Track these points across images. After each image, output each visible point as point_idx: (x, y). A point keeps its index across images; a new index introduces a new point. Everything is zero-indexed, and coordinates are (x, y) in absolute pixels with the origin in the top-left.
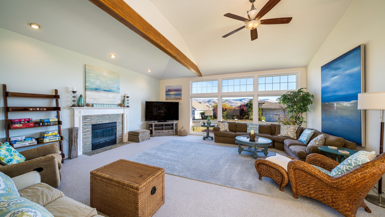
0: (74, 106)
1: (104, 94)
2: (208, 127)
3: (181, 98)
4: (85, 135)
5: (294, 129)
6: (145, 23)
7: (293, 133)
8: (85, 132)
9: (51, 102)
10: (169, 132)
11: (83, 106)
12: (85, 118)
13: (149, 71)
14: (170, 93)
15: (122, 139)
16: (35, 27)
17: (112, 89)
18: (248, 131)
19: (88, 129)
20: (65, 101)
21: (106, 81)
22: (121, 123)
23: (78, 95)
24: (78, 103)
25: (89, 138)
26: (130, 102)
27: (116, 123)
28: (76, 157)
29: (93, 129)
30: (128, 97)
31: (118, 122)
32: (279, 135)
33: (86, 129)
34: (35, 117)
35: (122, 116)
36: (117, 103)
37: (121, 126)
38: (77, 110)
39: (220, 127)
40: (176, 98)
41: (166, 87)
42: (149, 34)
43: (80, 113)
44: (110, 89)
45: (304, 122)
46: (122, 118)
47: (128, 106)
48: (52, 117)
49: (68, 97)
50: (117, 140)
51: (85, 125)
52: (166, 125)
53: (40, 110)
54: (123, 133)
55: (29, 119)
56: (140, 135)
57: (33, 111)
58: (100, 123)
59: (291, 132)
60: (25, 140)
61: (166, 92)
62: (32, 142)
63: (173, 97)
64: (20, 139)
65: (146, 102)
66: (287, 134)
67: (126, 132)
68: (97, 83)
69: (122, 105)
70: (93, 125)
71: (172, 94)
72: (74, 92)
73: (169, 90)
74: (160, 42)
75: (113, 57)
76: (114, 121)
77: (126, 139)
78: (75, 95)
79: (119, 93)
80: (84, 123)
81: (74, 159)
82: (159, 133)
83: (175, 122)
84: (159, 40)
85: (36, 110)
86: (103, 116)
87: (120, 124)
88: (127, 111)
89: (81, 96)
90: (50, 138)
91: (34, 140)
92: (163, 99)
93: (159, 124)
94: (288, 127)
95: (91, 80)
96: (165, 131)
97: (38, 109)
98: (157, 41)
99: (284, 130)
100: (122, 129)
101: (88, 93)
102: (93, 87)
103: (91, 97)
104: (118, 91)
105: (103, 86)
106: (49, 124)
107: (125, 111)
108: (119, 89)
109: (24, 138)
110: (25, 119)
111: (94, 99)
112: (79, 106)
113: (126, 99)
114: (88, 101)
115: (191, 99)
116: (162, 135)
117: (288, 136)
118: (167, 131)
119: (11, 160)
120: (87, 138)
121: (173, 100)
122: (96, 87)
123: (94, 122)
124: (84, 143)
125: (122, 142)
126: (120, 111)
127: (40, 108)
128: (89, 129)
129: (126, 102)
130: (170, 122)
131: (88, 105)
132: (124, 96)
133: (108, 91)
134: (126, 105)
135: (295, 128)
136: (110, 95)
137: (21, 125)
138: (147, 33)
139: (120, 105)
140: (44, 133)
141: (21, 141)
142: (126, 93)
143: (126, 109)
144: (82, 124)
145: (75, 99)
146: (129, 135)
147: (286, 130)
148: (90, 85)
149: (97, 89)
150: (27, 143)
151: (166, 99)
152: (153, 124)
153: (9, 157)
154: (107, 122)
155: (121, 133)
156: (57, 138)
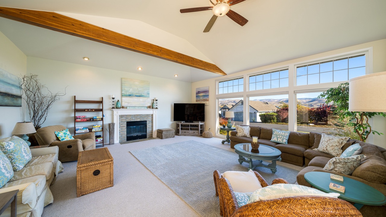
0: (113, 108)
1: (136, 99)
2: (228, 130)
3: (208, 99)
4: (121, 129)
5: (339, 143)
6: (132, 40)
7: (336, 148)
8: (122, 127)
9: (99, 106)
10: (194, 133)
11: (120, 108)
12: (121, 116)
13: (176, 76)
14: (199, 95)
15: (152, 135)
16: (86, 59)
17: (143, 94)
18: (272, 139)
19: (123, 125)
20: (107, 105)
21: (138, 89)
22: (151, 121)
23: (116, 100)
24: (116, 106)
25: (124, 131)
26: (159, 104)
27: (146, 121)
28: (113, 144)
29: (127, 125)
30: (156, 100)
31: (148, 121)
32: (316, 149)
33: (122, 125)
34: (89, 115)
35: (152, 116)
36: (147, 106)
37: (151, 124)
38: (115, 111)
39: (238, 132)
40: (204, 100)
41: (196, 89)
42: (137, 48)
43: (118, 113)
44: (141, 94)
45: (373, 133)
46: (152, 118)
47: (157, 108)
48: (99, 115)
49: (110, 102)
50: (147, 135)
51: (121, 122)
52: (191, 126)
53: (91, 111)
54: (152, 130)
55: (85, 116)
56: (164, 133)
57: (87, 111)
58: (133, 121)
59: (332, 146)
60: (83, 129)
61: (197, 94)
62: (86, 130)
63: (201, 98)
64: (80, 128)
65: (175, 104)
66: (325, 149)
67: (155, 129)
68: (131, 91)
69: (151, 107)
70: (127, 122)
71: (201, 96)
72: (113, 98)
73: (199, 92)
74: (152, 52)
75: (140, 69)
76: (145, 119)
77: (155, 135)
78: (114, 100)
79: (149, 97)
80: (121, 120)
81: (111, 145)
82: (185, 132)
83: (200, 123)
84: (151, 50)
85: (89, 111)
86: (135, 116)
87: (150, 123)
88: (156, 112)
89: (118, 101)
90: (96, 129)
91: (88, 129)
92: (194, 101)
93: (185, 125)
94: (331, 138)
95: (126, 89)
96: (191, 132)
97: (90, 110)
98: (148, 51)
99: (324, 142)
100: (152, 127)
101: (124, 98)
102: (128, 94)
103: (125, 101)
104: (148, 96)
105: (135, 93)
106: (96, 120)
107: (154, 112)
108: (148, 94)
109: (82, 128)
110: (82, 116)
111: (128, 103)
112: (117, 108)
113: (155, 102)
114: (124, 104)
115: (217, 100)
116: (188, 135)
117: (326, 151)
118: (193, 131)
119: (64, 139)
120: (123, 132)
121: (202, 101)
122: (129, 94)
123: (129, 120)
124: (121, 135)
125: (151, 137)
126: (150, 112)
127: (91, 109)
128: (125, 125)
129: (155, 104)
130: (195, 123)
131: (123, 107)
132: (153, 100)
133: (139, 96)
134: (155, 107)
135: (342, 141)
136: (141, 99)
137: (80, 120)
138: (135, 48)
139: (149, 107)
140: (93, 126)
141: (81, 129)
142: (155, 97)
143: (155, 110)
144: (119, 121)
145: (114, 103)
146: (157, 132)
147: (326, 143)
148: (125, 93)
149: (130, 95)
150: (83, 131)
151: (197, 101)
152: (180, 124)
153: (64, 137)
154: (139, 120)
155: (151, 130)
156: (100, 129)
